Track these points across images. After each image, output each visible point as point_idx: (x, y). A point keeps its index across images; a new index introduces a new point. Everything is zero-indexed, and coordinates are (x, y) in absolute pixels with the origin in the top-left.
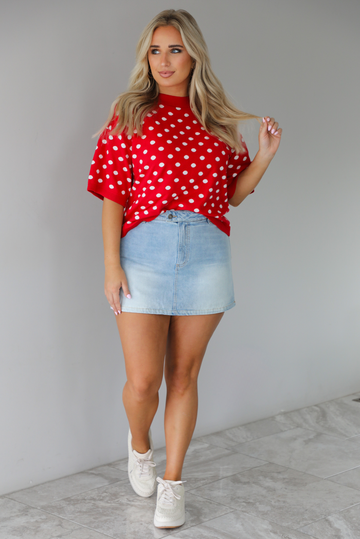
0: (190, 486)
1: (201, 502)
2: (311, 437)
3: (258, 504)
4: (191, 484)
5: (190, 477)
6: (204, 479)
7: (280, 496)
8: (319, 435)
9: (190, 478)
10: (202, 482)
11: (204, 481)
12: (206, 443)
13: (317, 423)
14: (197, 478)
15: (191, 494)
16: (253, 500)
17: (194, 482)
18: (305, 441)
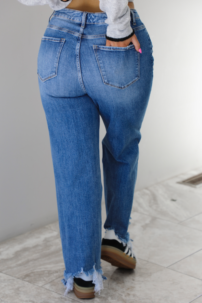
0: (45, 280)
1: (56, 298)
2: (148, 221)
3: (110, 298)
4: (45, 278)
5: (43, 269)
6: (57, 272)
7: (129, 289)
8: (154, 219)
9: (44, 271)
10: (55, 274)
11: (57, 274)
12: (55, 231)
13: (150, 206)
14: (50, 271)
15: (46, 289)
16: (105, 294)
17: (47, 275)
18: (143, 226)
